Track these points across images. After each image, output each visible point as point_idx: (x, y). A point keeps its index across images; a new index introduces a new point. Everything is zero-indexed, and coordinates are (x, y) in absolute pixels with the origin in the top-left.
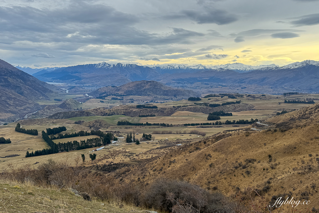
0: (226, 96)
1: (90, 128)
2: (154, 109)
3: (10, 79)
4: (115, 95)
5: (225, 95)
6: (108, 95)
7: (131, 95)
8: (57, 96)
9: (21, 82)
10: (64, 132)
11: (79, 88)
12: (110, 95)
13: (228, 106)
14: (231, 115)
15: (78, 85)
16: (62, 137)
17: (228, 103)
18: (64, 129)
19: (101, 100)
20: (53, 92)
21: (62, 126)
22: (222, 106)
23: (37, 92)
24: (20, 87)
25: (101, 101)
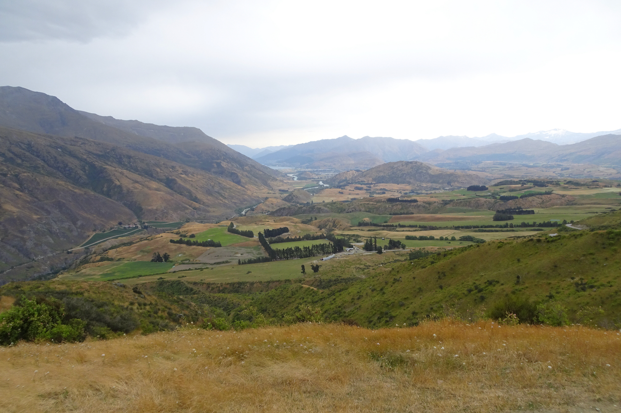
0: (529, 183)
1: (321, 229)
2: (412, 204)
3: (225, 163)
4: (359, 183)
5: (529, 181)
6: (350, 184)
7: (383, 182)
8: (282, 185)
9: (237, 168)
10: (286, 234)
11: (311, 174)
12: (352, 183)
13: (530, 199)
14: (532, 212)
15: (310, 170)
16: (282, 241)
17: (532, 195)
18: (285, 230)
19: (340, 190)
20: (277, 180)
21: (285, 226)
22: (521, 199)
23: (257, 179)
24: (236, 174)
25: (339, 192)
